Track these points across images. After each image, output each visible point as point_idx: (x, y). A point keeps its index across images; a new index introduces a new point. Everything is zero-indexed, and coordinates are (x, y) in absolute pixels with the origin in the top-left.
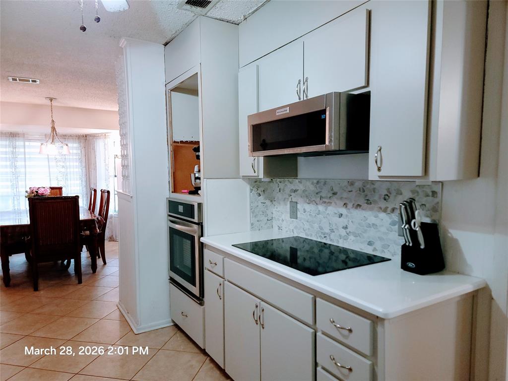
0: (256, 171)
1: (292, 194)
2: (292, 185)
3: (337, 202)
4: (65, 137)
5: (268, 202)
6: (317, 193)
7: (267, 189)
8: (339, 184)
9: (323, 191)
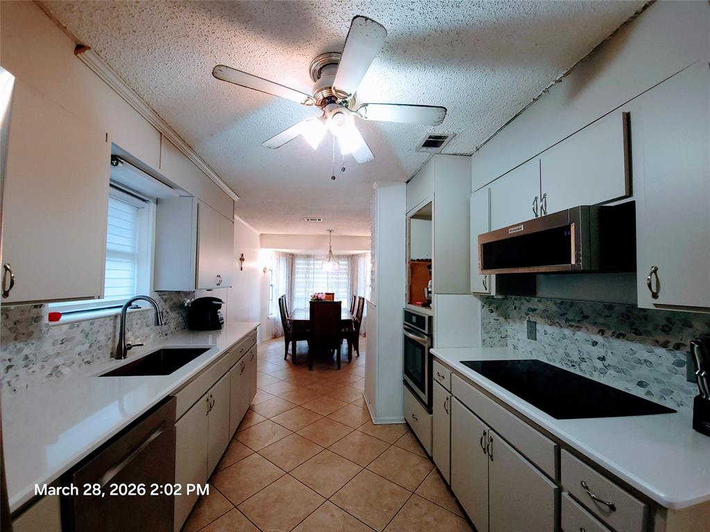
0: (488, 288)
1: (529, 313)
2: (530, 304)
3: (590, 327)
4: (339, 257)
5: (502, 319)
6: (561, 315)
7: (501, 306)
8: (592, 307)
9: (569, 312)
